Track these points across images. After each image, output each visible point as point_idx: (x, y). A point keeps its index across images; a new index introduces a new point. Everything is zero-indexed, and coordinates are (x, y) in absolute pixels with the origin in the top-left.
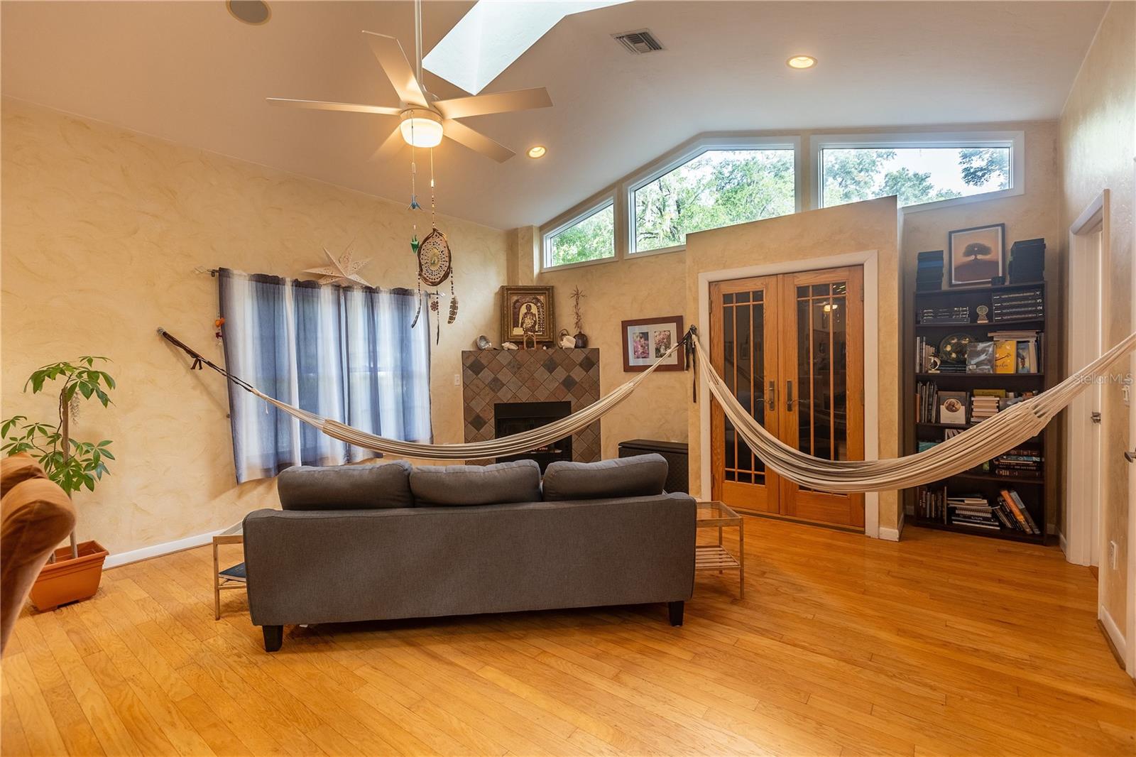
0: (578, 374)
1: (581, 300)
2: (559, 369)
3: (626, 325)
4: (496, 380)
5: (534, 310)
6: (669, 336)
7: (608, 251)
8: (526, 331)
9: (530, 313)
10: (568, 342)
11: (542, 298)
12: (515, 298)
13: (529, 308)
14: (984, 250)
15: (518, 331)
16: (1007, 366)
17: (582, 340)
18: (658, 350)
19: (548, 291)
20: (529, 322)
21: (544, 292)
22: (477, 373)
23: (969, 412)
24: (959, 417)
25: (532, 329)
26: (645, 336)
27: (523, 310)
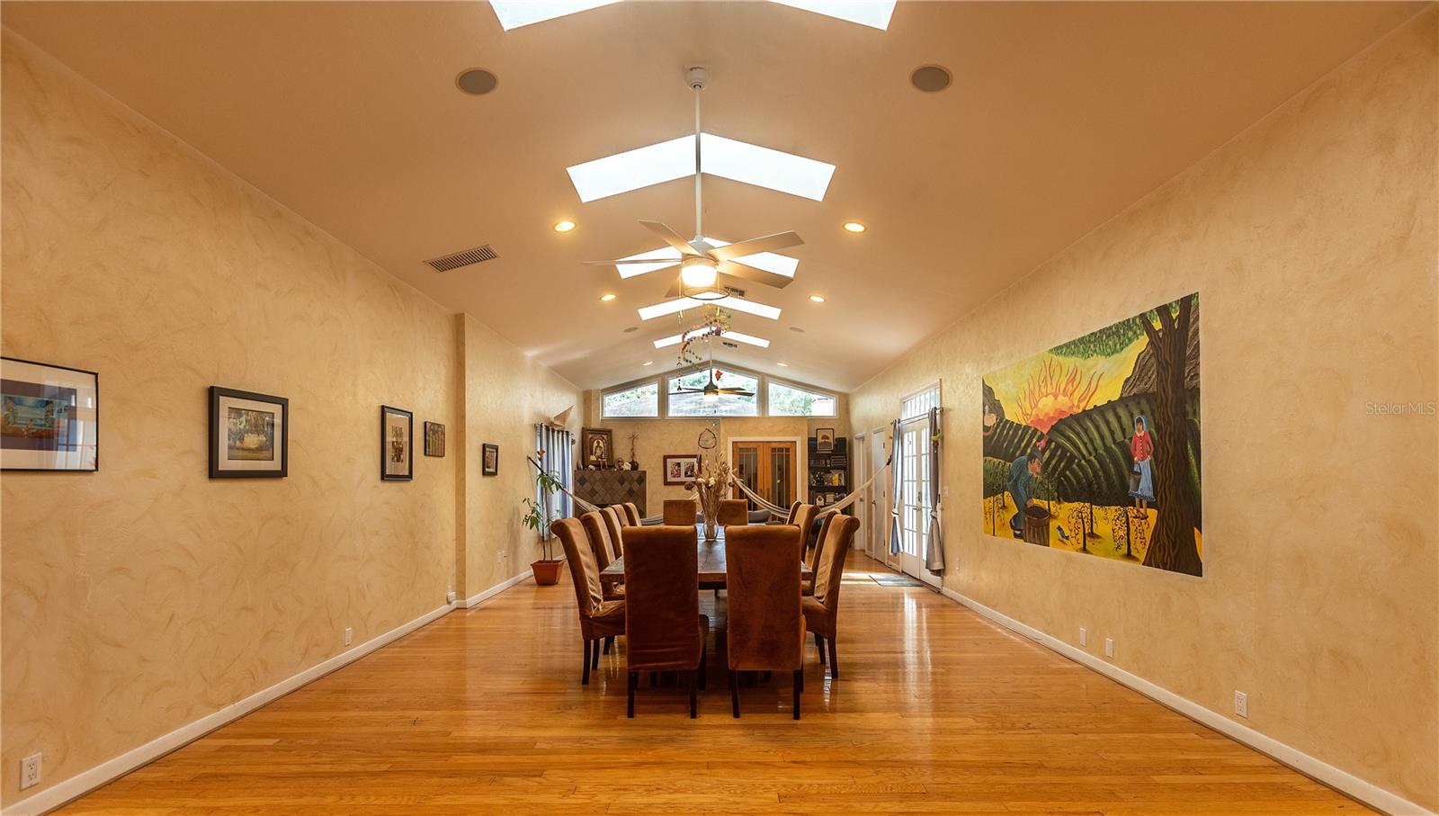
0: (635, 486)
1: (635, 440)
2: (626, 483)
3: (665, 458)
4: (593, 489)
5: (601, 444)
6: (693, 466)
7: (653, 412)
8: (598, 457)
9: (599, 445)
10: (627, 466)
11: (605, 437)
12: (590, 436)
13: (598, 443)
14: (828, 438)
15: (593, 458)
16: (836, 483)
17: (635, 466)
18: (686, 473)
19: (609, 432)
20: (599, 453)
21: (606, 433)
22: (582, 485)
23: (825, 501)
24: (822, 503)
25: (601, 457)
26: (679, 464)
27: (595, 444)
